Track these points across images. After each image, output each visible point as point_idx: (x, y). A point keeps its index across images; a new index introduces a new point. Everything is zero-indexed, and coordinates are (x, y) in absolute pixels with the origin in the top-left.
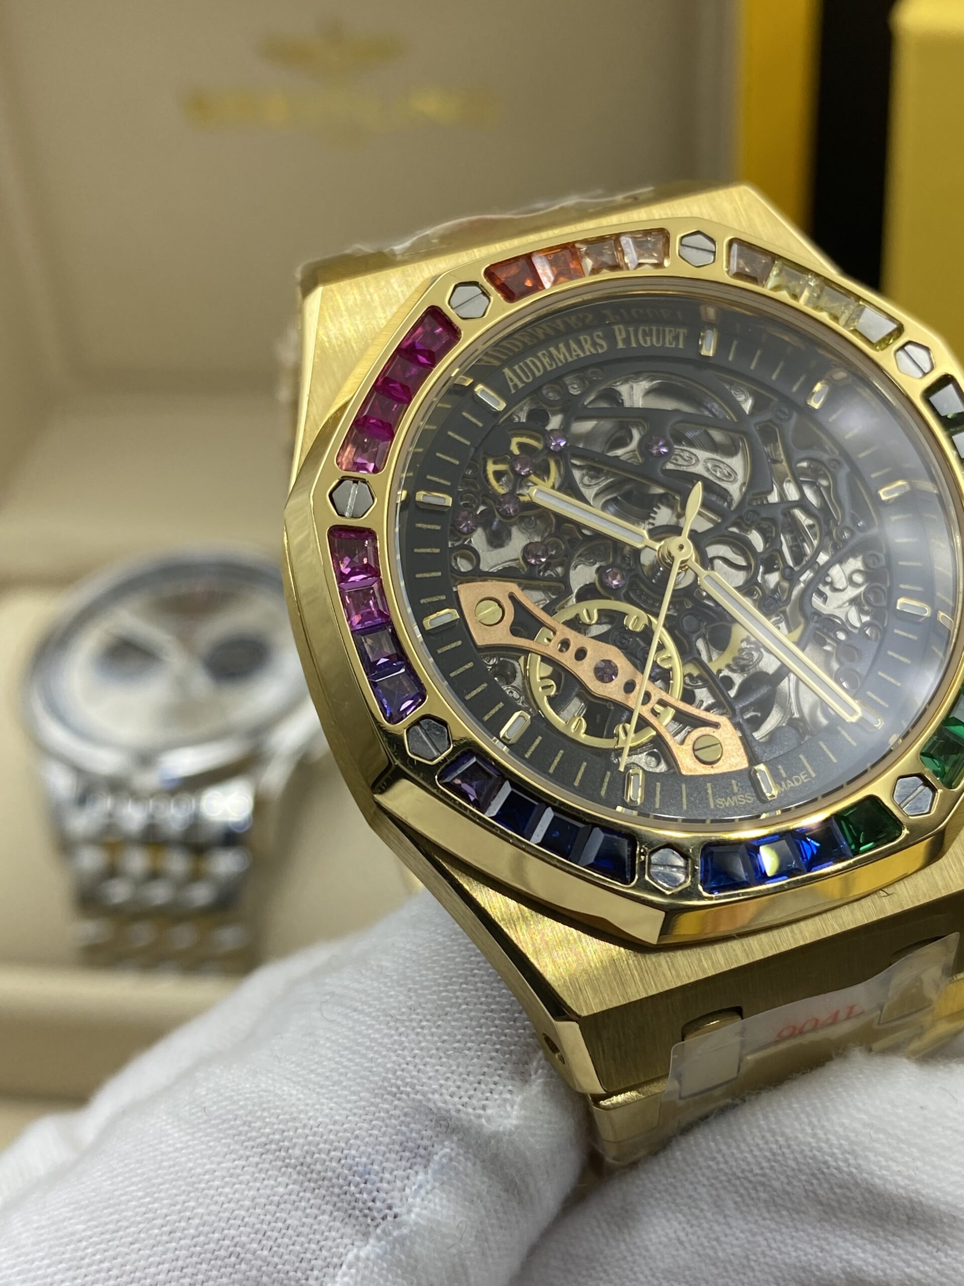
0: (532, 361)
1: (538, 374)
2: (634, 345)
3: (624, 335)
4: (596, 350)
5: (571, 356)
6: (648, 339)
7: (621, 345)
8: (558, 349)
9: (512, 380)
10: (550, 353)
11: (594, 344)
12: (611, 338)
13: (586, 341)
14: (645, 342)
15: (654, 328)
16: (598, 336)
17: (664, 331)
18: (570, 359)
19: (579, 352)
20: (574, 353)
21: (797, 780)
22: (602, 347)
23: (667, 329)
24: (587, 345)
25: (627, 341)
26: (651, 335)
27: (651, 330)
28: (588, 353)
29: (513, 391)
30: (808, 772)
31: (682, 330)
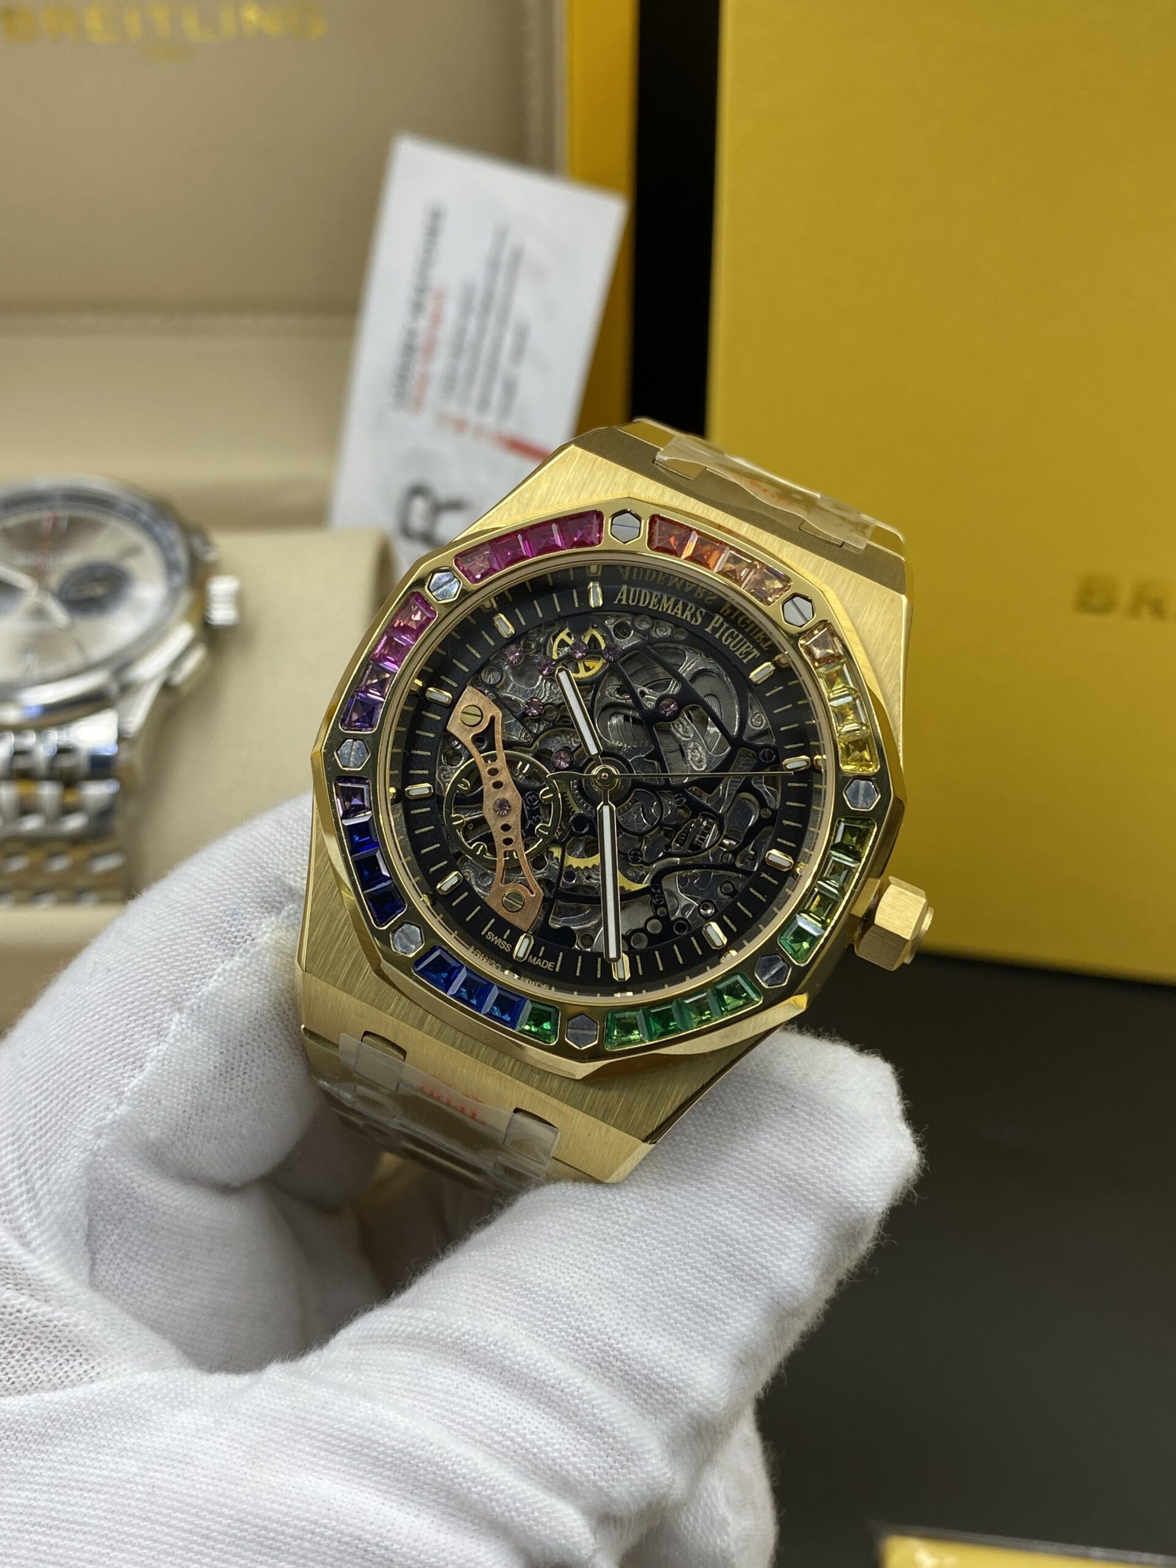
0: (646, 593)
1: (641, 604)
2: (717, 636)
3: (717, 625)
4: (692, 619)
5: (672, 611)
6: (730, 639)
7: (708, 630)
8: (669, 599)
9: (622, 595)
10: (662, 597)
11: (693, 615)
12: (707, 619)
13: (691, 608)
14: (726, 641)
15: (741, 636)
16: (701, 612)
17: (745, 643)
18: (669, 612)
19: (680, 612)
20: (675, 610)
21: (545, 964)
22: (696, 621)
23: (748, 644)
24: (688, 613)
25: (715, 630)
26: (734, 639)
27: (737, 636)
28: (684, 617)
29: (616, 602)
30: (555, 966)
31: (756, 653)
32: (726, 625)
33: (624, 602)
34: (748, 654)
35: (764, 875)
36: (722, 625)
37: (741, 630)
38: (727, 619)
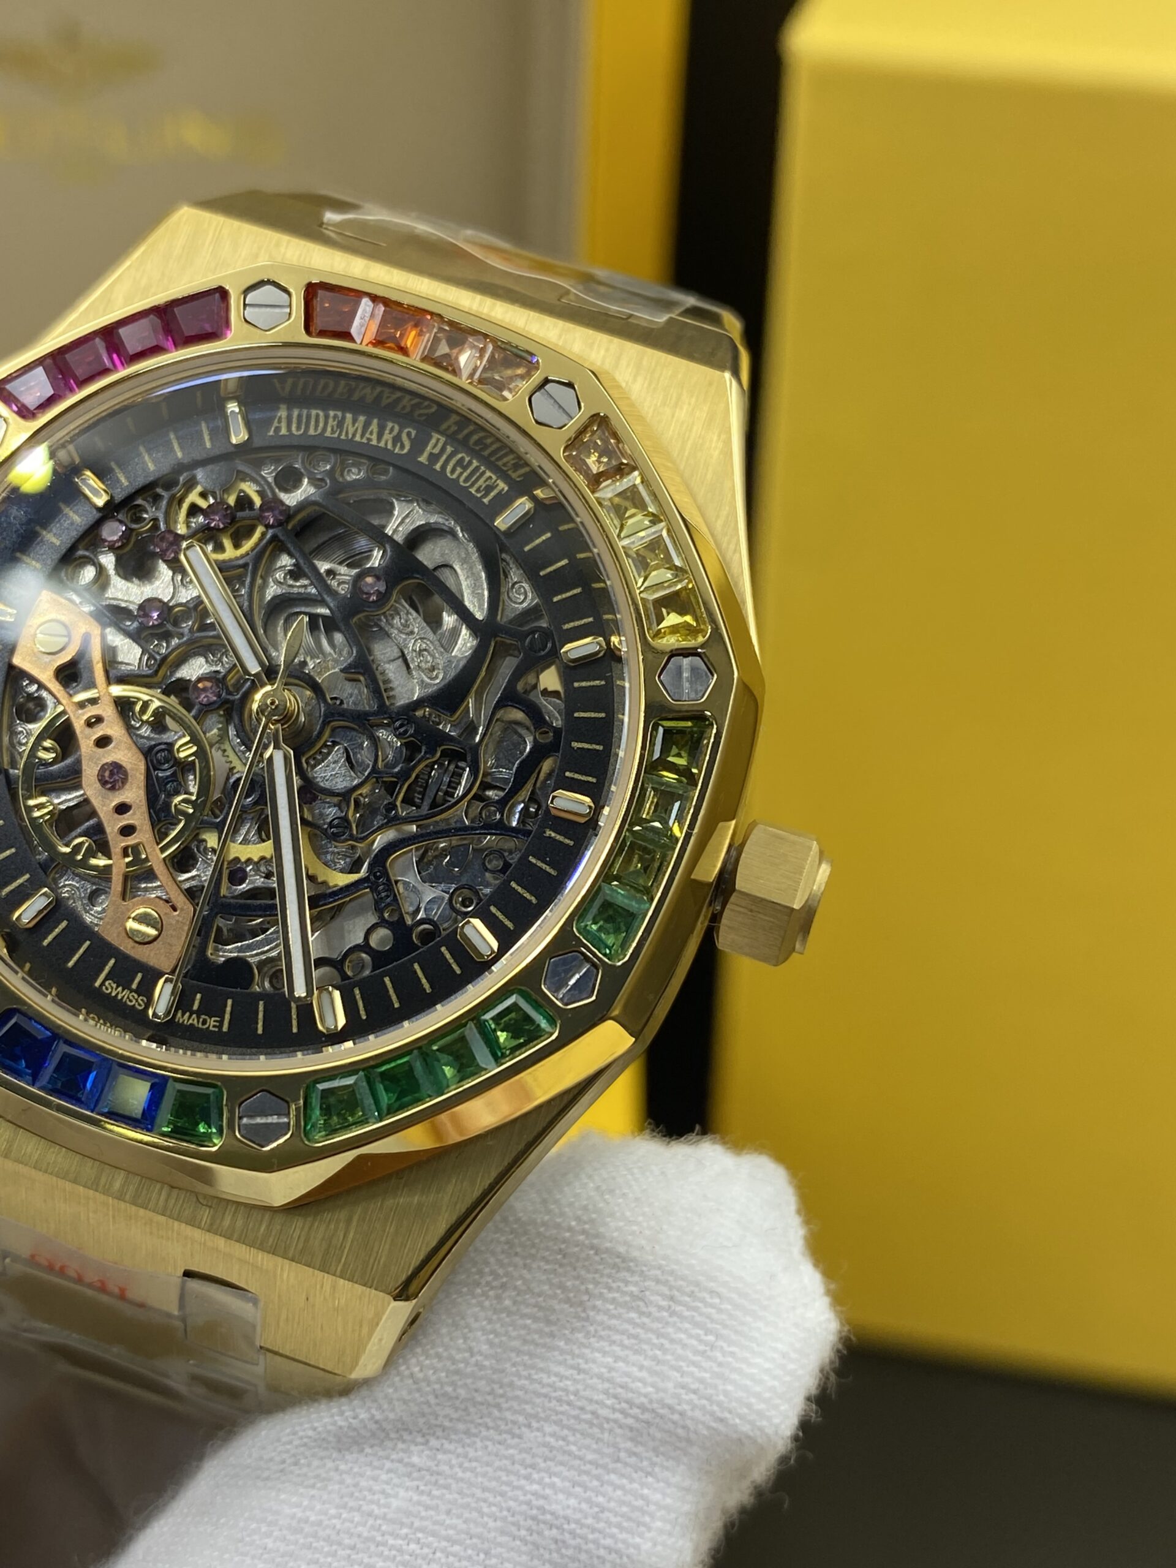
0: (317, 416)
1: (312, 432)
2: (438, 467)
3: (436, 451)
4: (394, 445)
5: (362, 436)
6: (459, 470)
7: (423, 459)
8: (354, 421)
9: (280, 422)
10: (344, 418)
11: (397, 439)
12: (418, 445)
13: (392, 430)
14: (453, 471)
15: (475, 463)
16: (409, 434)
17: (483, 473)
18: (358, 438)
19: (374, 437)
20: (367, 435)
21: (204, 1022)
22: (402, 447)
23: (488, 474)
24: (387, 436)
25: (433, 458)
26: (465, 468)
27: (470, 463)
28: (382, 444)
29: (271, 433)
30: (221, 1022)
31: (502, 486)
32: (449, 449)
33: (284, 431)
34: (489, 489)
35: (549, 833)
36: (443, 449)
37: (475, 454)
38: (451, 438)
